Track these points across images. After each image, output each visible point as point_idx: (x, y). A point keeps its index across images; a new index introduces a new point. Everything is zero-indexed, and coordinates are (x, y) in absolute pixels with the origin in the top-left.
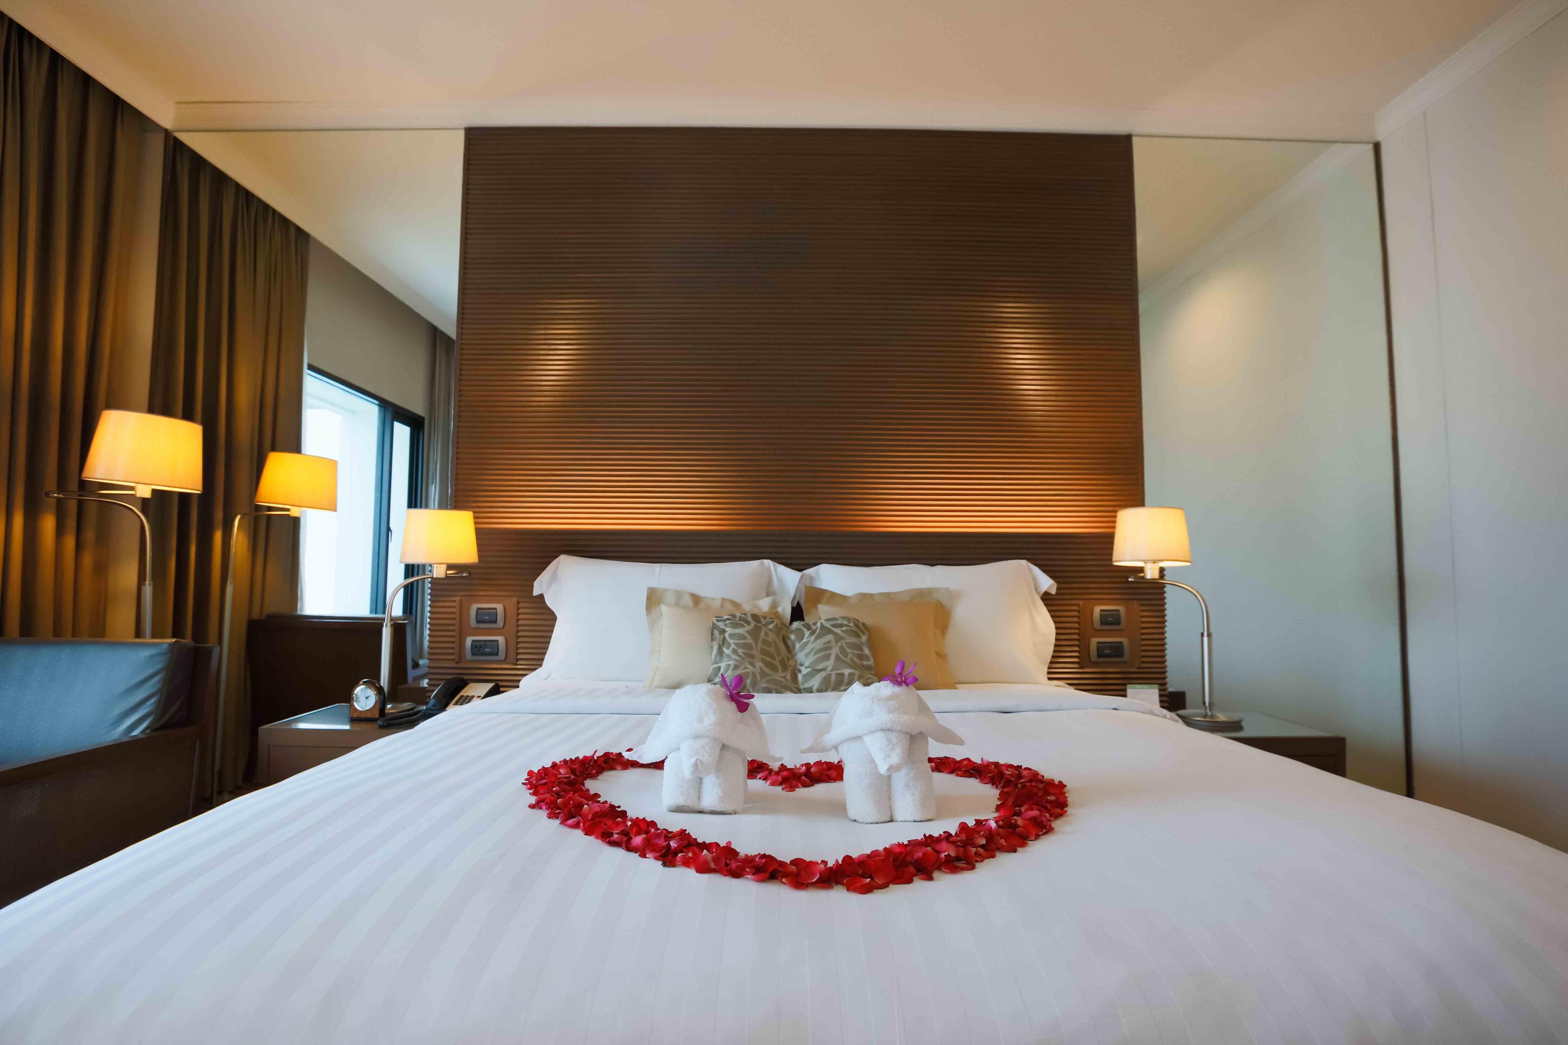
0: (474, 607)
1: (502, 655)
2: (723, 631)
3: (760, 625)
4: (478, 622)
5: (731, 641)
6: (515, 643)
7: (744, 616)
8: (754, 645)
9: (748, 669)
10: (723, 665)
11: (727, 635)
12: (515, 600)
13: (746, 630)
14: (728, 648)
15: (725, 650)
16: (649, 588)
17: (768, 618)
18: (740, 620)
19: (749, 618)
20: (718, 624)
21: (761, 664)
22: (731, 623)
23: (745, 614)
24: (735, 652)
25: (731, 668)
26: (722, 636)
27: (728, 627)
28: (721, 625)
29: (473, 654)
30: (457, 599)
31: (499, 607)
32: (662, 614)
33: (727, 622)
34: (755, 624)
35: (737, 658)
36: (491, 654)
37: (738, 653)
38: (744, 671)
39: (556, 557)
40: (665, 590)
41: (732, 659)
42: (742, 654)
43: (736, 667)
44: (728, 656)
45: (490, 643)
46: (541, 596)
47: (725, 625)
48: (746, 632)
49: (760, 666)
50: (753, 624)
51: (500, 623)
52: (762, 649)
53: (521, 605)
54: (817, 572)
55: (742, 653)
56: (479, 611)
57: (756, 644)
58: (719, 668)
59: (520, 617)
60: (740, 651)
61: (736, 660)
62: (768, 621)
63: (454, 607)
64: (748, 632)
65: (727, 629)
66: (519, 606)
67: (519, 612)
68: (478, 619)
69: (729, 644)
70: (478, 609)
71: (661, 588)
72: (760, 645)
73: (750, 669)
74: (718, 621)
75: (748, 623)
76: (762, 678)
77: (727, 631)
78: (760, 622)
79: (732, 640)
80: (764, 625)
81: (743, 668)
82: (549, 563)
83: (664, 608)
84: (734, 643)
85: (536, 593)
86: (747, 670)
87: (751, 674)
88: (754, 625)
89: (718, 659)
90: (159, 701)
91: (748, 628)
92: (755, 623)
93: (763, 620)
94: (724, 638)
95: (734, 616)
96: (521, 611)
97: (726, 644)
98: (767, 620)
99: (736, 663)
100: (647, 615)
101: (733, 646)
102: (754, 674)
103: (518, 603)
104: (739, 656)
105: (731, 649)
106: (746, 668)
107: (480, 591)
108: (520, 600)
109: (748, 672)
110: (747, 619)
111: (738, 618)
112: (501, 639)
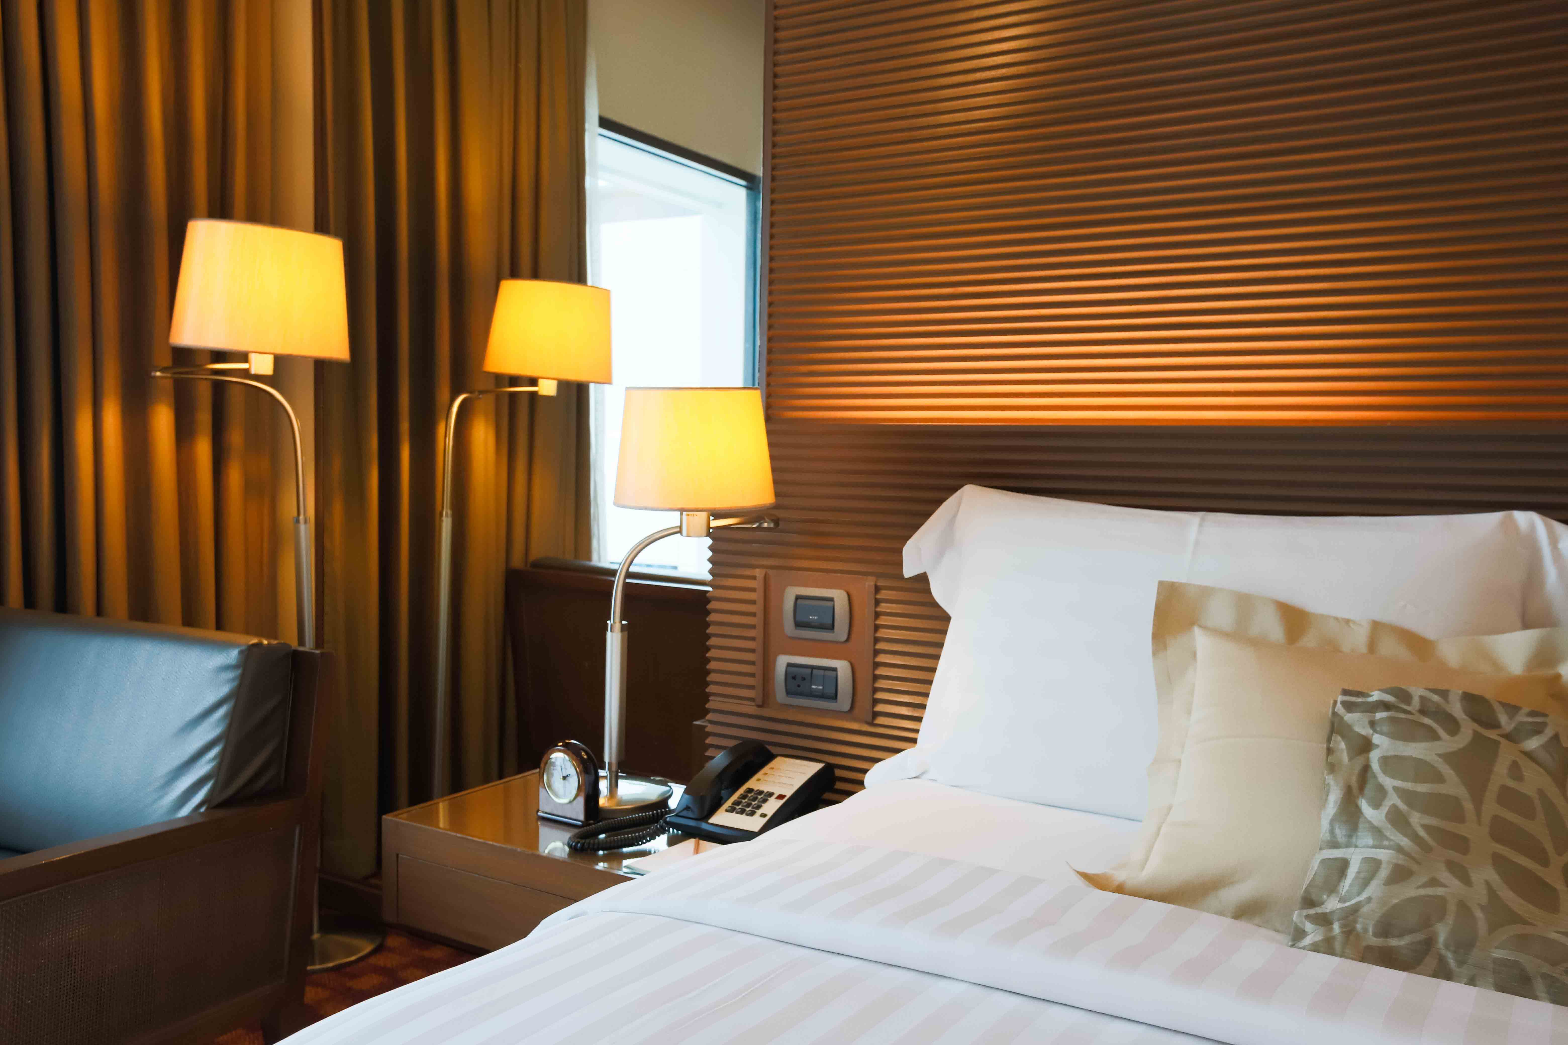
0: (792, 592)
1: (844, 702)
2: (1366, 746)
3: (1492, 734)
4: (798, 625)
5: (1388, 782)
6: (871, 678)
7: (1436, 698)
8: (1468, 806)
9: (1445, 886)
10: (1356, 858)
11: (1375, 757)
12: (870, 582)
13: (1442, 751)
14: (1376, 804)
15: (1365, 806)
16: (1161, 583)
17: (1526, 710)
18: (1423, 712)
19: (1456, 709)
20: (1349, 717)
21: (1493, 876)
22: (1392, 720)
23: (1444, 694)
24: (1397, 819)
25: (1384, 873)
26: (1359, 762)
27: (1381, 733)
28: (1358, 722)
29: (789, 693)
30: (759, 573)
31: (839, 596)
32: (1194, 655)
33: (1380, 715)
34: (1475, 733)
35: (1405, 842)
36: (822, 696)
37: (1408, 824)
38: (1430, 891)
39: (954, 489)
40: (1206, 592)
41: (1386, 843)
42: (1422, 833)
43: (1400, 875)
44: (1377, 832)
45: (822, 672)
46: (923, 579)
47: (1372, 724)
48: (1439, 755)
49: (1487, 882)
50: (1468, 728)
51: (841, 631)
52: (1496, 819)
53: (883, 595)
55: (1426, 827)
56: (799, 601)
57: (1478, 802)
58: (1343, 865)
59: (882, 621)
60: (1416, 819)
61: (1399, 849)
62: (1522, 723)
63: (753, 590)
64: (1447, 757)
65: (1377, 739)
66: (878, 597)
67: (878, 609)
68: (798, 619)
69: (1381, 791)
70: (798, 598)
71: (1195, 585)
72: (1491, 807)
73: (1451, 887)
74: (1349, 707)
75: (1452, 725)
76: (1492, 928)
77: (1377, 746)
78: (1494, 725)
79: (1393, 777)
80: (1507, 737)
81: (1424, 879)
82: (939, 502)
83: (1201, 640)
84: (1395, 788)
85: (909, 570)
86: (1440, 891)
87: (1452, 908)
88: (1470, 732)
89: (1340, 833)
90: (222, 755)
91: (1449, 743)
92: (1476, 726)
93: (1503, 719)
94: (1366, 768)
95: (1404, 696)
96: (884, 607)
97: (1369, 790)
98: (1522, 718)
99: (1401, 860)
100: (1155, 653)
101: (1393, 799)
102: (1463, 906)
103: (877, 589)
104: (1415, 838)
105: (1385, 809)
106: (1434, 882)
107: (800, 558)
108: (881, 583)
109: (1443, 900)
110: (1449, 710)
111: (1416, 703)
112: (842, 666)
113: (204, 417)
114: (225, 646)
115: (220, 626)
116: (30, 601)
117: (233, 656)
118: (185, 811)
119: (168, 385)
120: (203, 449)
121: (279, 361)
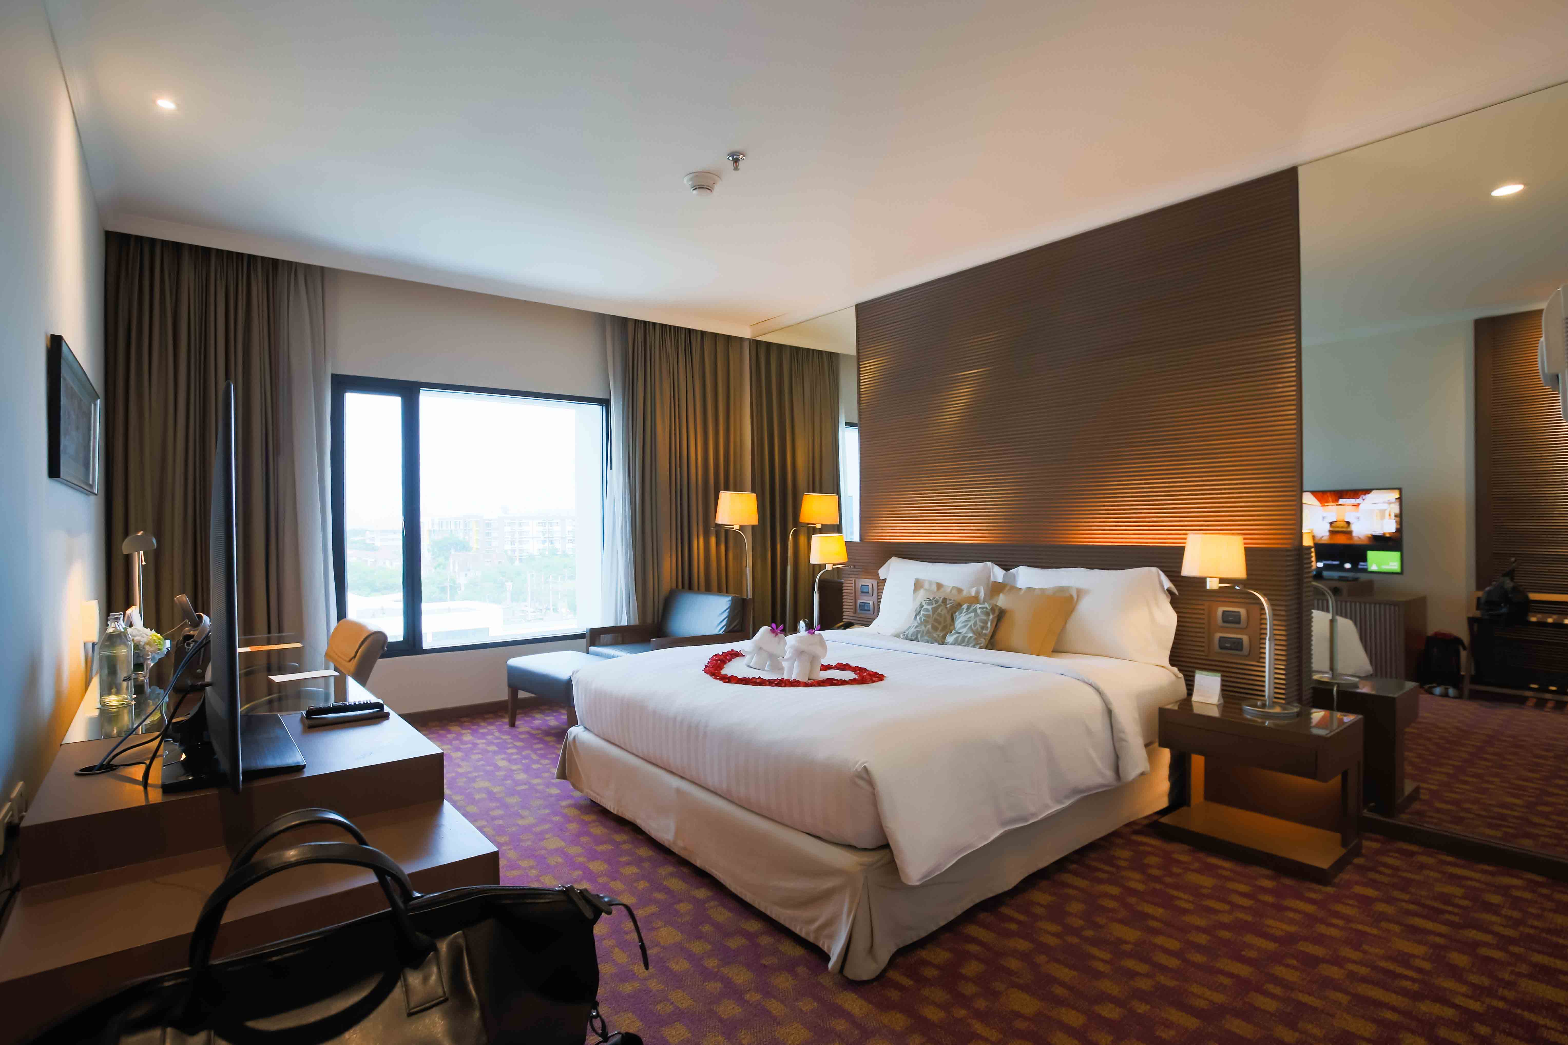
1: (871, 611)
4: (862, 592)
5: (925, 611)
9: (921, 628)
11: (923, 609)
12: (871, 579)
21: (933, 626)
24: (920, 618)
26: (920, 609)
29: (860, 609)
30: (853, 579)
31: (870, 585)
33: (927, 601)
36: (867, 610)
39: (890, 558)
40: (926, 579)
45: (867, 604)
46: (885, 580)
49: (931, 627)
51: (871, 594)
52: (936, 618)
53: (873, 582)
54: (1017, 571)
55: (923, 619)
62: (950, 602)
63: (852, 583)
70: (861, 585)
71: (921, 579)
77: (924, 607)
82: (887, 561)
83: (917, 590)
84: (923, 614)
85: (882, 578)
88: (939, 604)
90: (728, 621)
92: (941, 603)
100: (914, 593)
107: (862, 575)
109: (920, 631)
112: (871, 603)
113: (723, 539)
114: (728, 596)
115: (727, 592)
116: (683, 587)
117: (730, 598)
118: (721, 632)
119: (714, 532)
120: (723, 547)
121: (741, 526)
